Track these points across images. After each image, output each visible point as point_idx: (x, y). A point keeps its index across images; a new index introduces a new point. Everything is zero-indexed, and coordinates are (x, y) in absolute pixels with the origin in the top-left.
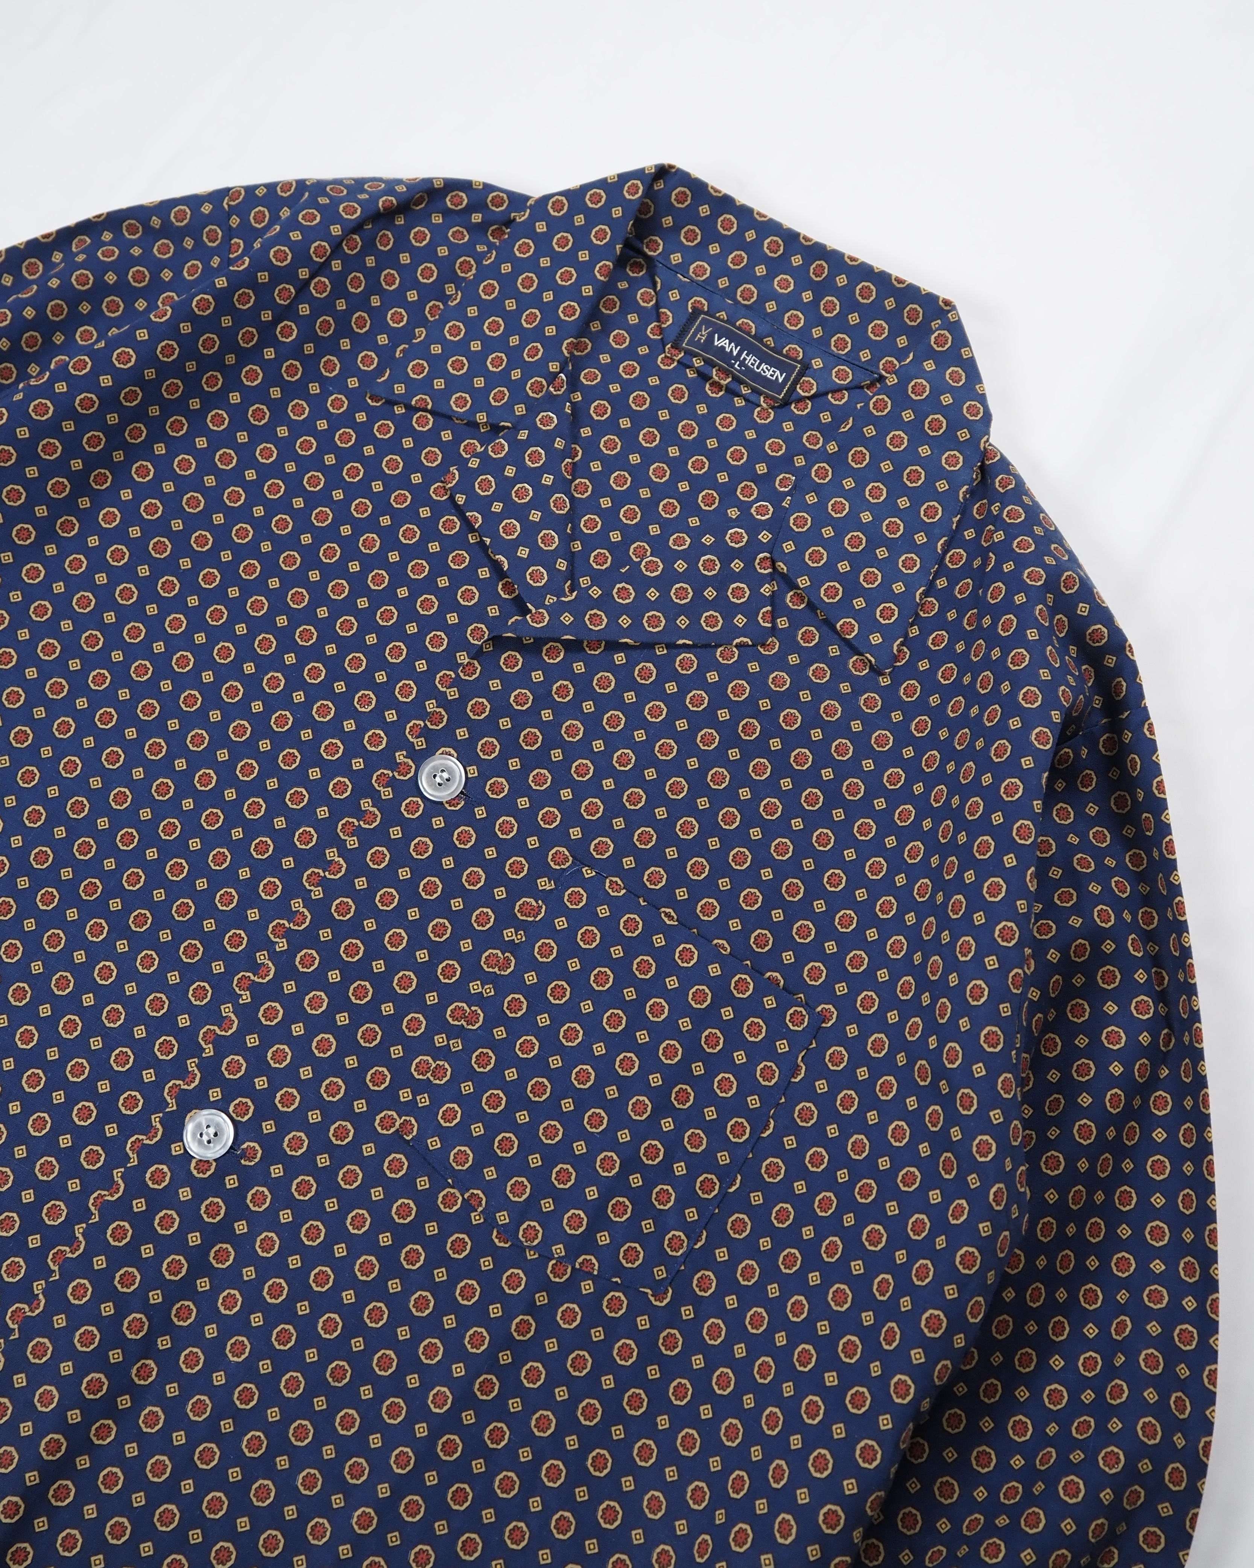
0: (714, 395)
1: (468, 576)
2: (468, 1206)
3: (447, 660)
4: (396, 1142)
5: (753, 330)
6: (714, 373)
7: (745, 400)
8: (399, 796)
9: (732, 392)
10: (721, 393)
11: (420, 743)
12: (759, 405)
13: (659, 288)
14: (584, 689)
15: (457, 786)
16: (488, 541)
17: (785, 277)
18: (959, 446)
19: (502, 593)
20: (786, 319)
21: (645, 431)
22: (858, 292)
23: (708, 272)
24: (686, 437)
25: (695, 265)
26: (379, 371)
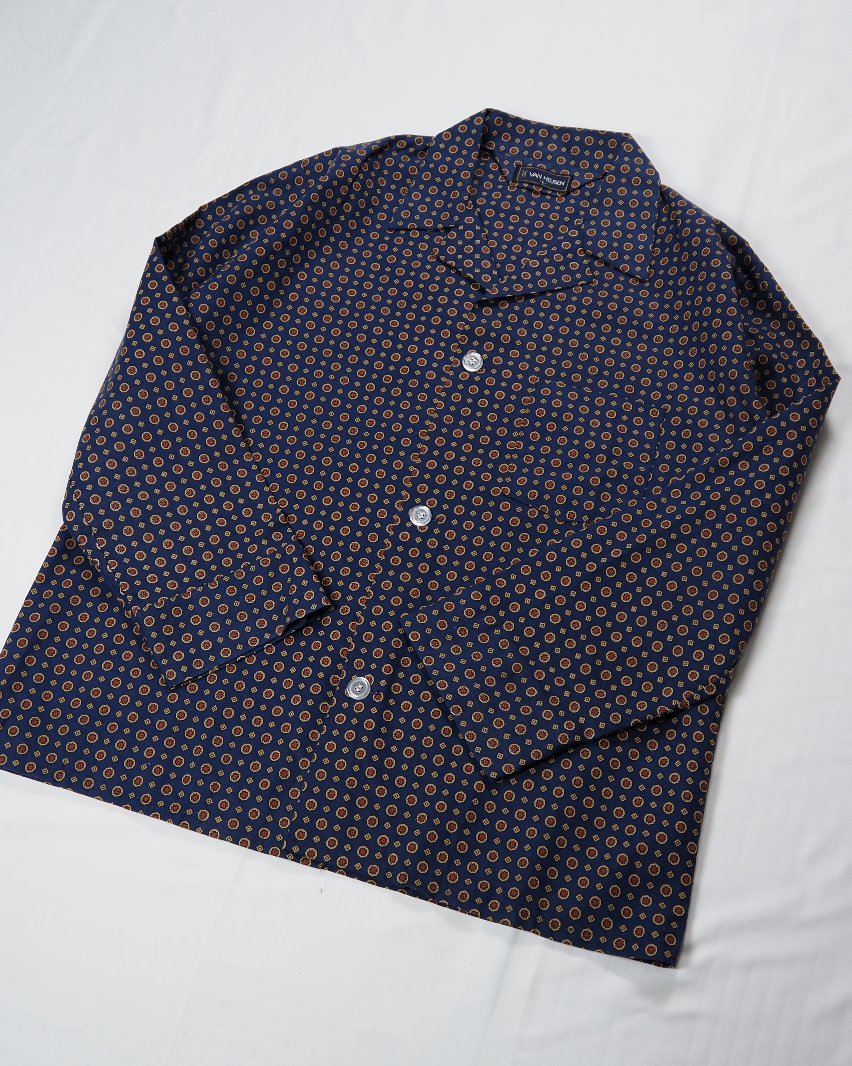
0: (537, 197)
1: (457, 285)
2: (541, 513)
3: (459, 317)
4: (503, 497)
5: (545, 168)
6: (534, 188)
7: (550, 195)
8: (457, 374)
9: (543, 194)
10: (539, 195)
11: (459, 351)
12: (557, 196)
13: (498, 162)
14: (521, 316)
15: (480, 364)
16: (460, 270)
17: (552, 144)
18: (649, 187)
19: (473, 288)
20: (558, 161)
21: (511, 216)
22: (586, 141)
23: (518, 150)
24: (530, 215)
25: (511, 149)
26: (389, 219)
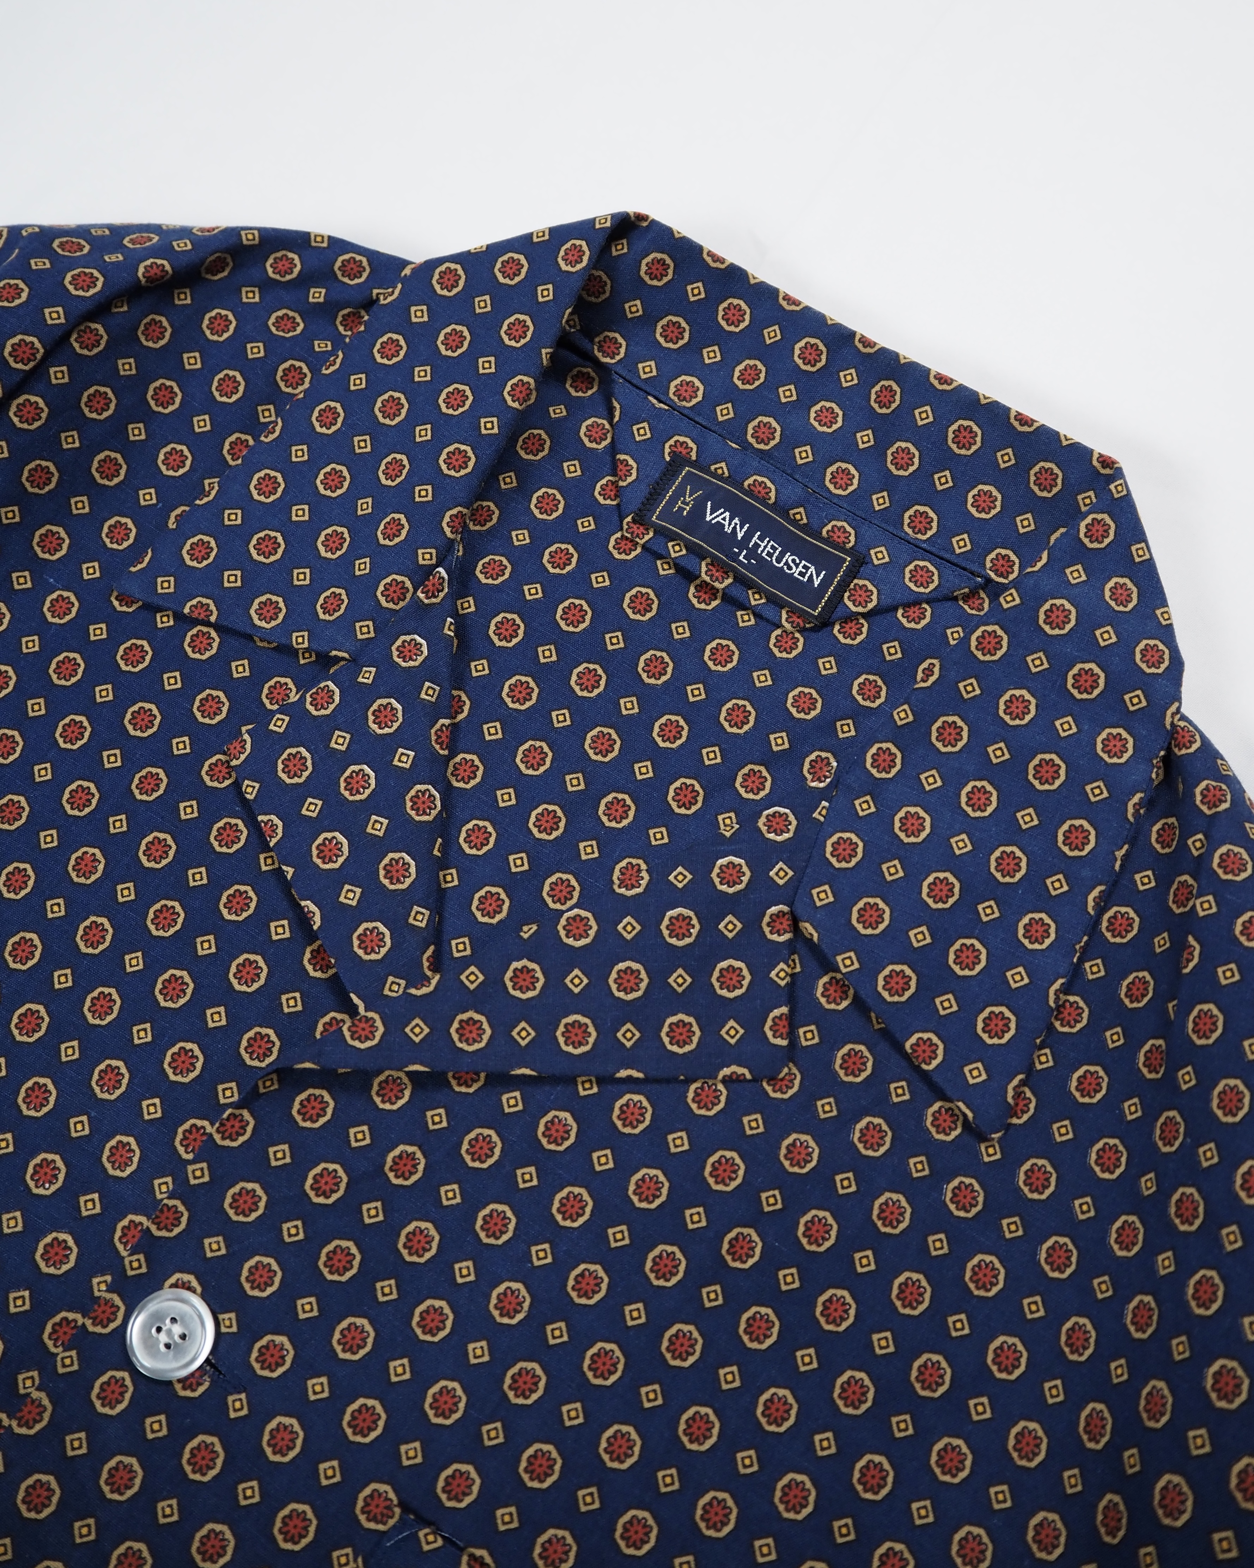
0: (703, 606)
1: (252, 935)
3: (201, 1098)
5: (773, 495)
6: (704, 568)
7: (755, 615)
8: (91, 1366)
9: (733, 602)
10: (714, 604)
11: (139, 1263)
12: (779, 626)
13: (616, 419)
14: (444, 1161)
15: (199, 1350)
16: (289, 871)
17: (828, 404)
18: (1127, 719)
19: (309, 968)
20: (828, 477)
21: (580, 669)
22: (951, 436)
23: (700, 393)
24: (652, 681)
25: (678, 381)
26: (135, 553)
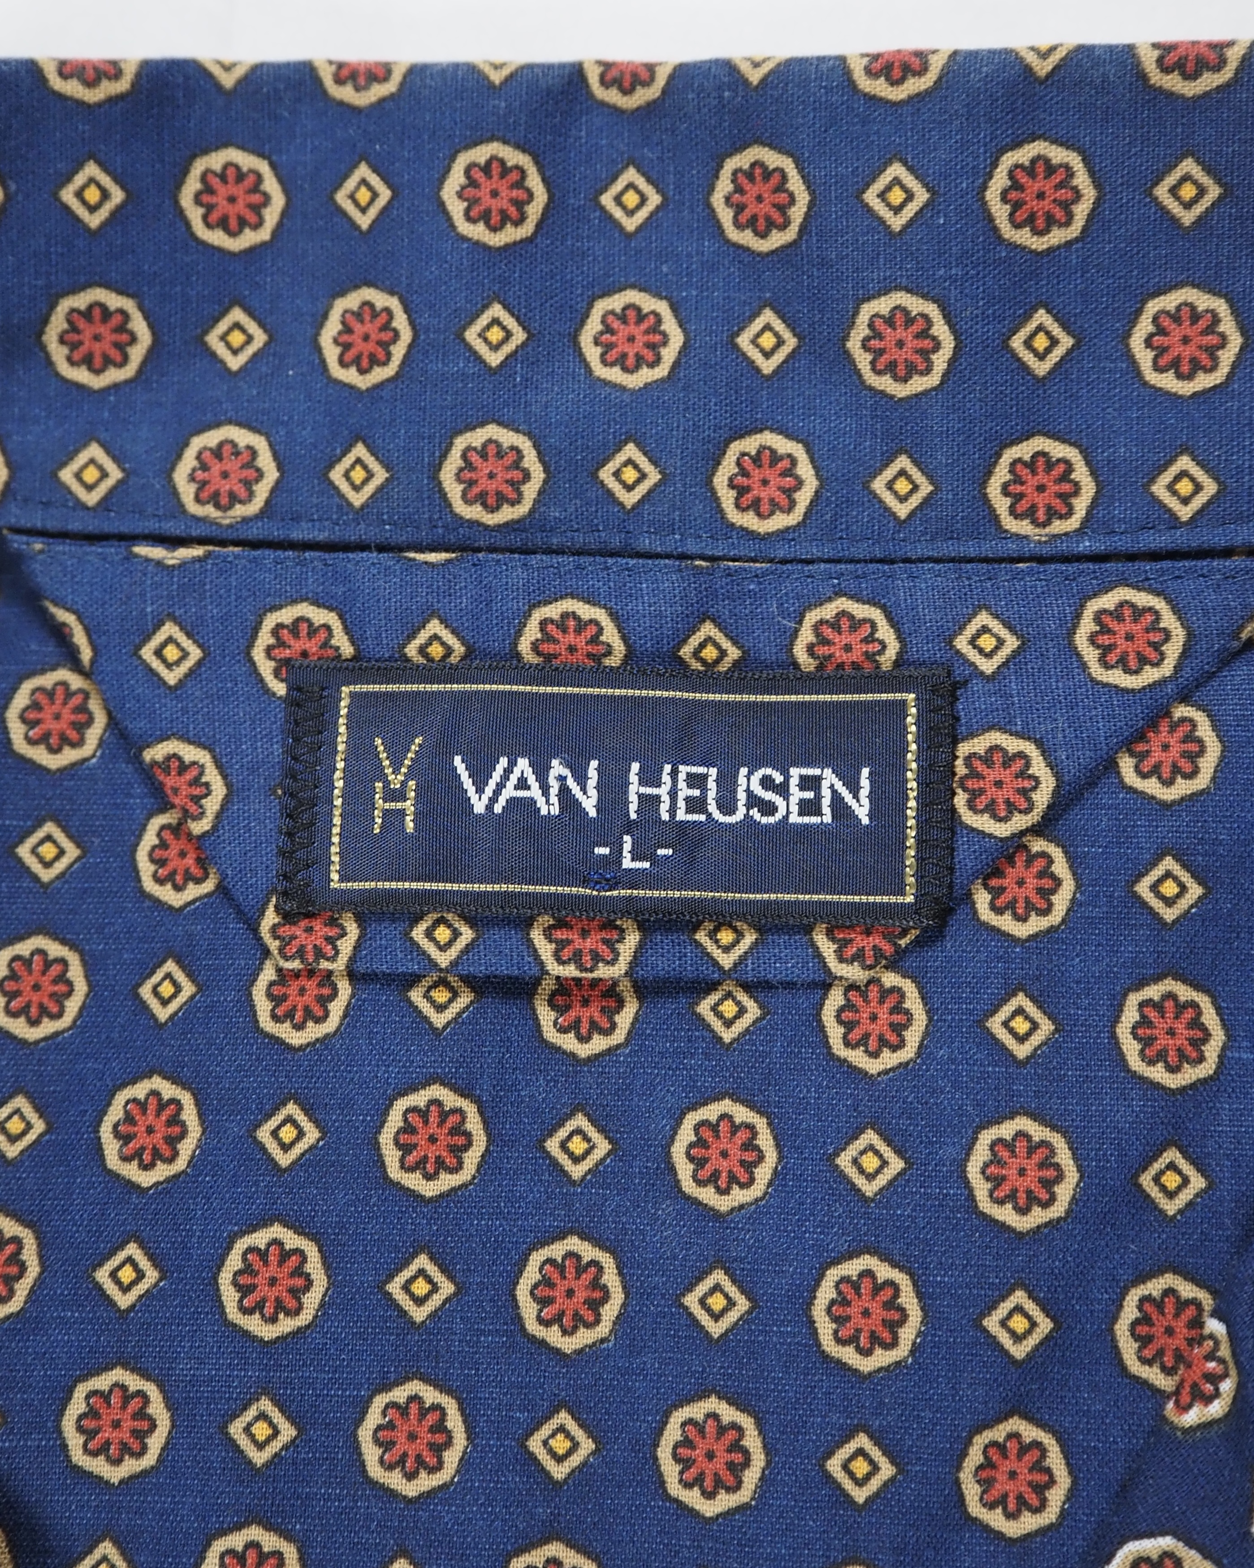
0: (599, 1044)
5: (611, 635)
6: (545, 949)
7: (747, 987)
9: (671, 989)
10: (625, 1018)
12: (825, 982)
13: (86, 654)
17: (616, 302)
20: (727, 498)
21: (374, 1418)
22: (1000, 212)
23: (266, 461)
24: (584, 1338)
25: (188, 461)
